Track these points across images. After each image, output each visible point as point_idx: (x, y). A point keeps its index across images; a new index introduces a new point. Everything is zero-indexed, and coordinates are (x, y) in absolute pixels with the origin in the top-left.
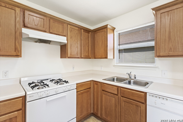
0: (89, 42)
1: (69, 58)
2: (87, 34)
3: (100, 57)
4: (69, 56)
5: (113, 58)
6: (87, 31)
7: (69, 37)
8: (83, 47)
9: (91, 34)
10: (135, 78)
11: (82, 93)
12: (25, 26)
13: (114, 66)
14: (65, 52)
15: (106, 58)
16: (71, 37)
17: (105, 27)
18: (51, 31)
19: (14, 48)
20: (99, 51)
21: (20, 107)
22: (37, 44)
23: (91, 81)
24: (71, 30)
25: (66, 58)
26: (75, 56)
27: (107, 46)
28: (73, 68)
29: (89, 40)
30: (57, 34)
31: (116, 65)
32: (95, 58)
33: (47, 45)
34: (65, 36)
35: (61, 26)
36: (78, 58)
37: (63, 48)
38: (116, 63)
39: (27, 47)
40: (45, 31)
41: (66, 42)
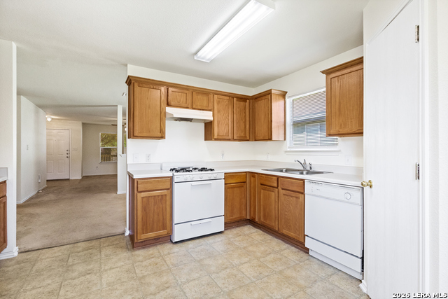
0: (245, 116)
1: (216, 139)
2: (242, 103)
3: (261, 138)
4: (216, 137)
5: (283, 139)
6: (243, 99)
7: (216, 111)
8: (237, 123)
9: (250, 103)
10: (311, 168)
11: (233, 188)
12: (168, 105)
13: (286, 152)
14: (211, 131)
15: (270, 139)
16: (219, 112)
17: (269, 93)
18: (194, 107)
19: (159, 129)
20: (261, 129)
21: (169, 187)
22: (178, 122)
23: (246, 172)
24: (219, 101)
25: (211, 140)
26: (224, 138)
27: (271, 121)
28: (223, 155)
29: (245, 113)
30: (200, 110)
31: (289, 150)
32: (256, 140)
33: (189, 123)
34: (210, 110)
35: (205, 98)
36: (229, 140)
37: (208, 125)
38: (289, 148)
39: (170, 127)
40: (187, 108)
41: (212, 119)
